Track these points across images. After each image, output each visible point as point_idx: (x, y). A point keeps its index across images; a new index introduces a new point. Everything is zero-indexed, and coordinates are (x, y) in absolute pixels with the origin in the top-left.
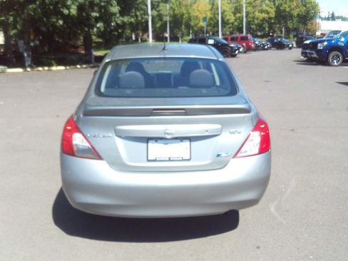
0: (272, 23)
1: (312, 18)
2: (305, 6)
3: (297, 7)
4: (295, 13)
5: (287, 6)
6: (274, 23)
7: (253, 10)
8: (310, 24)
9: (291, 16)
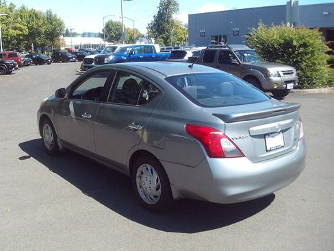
0: (20, 40)
1: (58, 35)
2: (51, 23)
3: (44, 24)
4: (43, 30)
5: (34, 23)
6: (22, 40)
7: (6, 28)
8: (57, 41)
9: (39, 34)
